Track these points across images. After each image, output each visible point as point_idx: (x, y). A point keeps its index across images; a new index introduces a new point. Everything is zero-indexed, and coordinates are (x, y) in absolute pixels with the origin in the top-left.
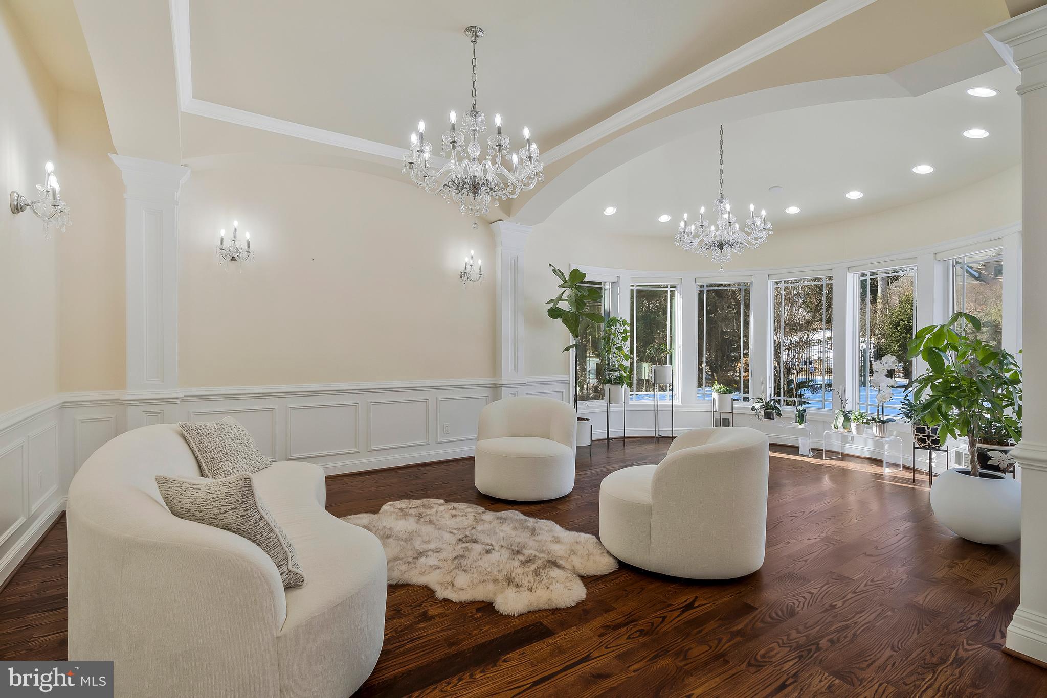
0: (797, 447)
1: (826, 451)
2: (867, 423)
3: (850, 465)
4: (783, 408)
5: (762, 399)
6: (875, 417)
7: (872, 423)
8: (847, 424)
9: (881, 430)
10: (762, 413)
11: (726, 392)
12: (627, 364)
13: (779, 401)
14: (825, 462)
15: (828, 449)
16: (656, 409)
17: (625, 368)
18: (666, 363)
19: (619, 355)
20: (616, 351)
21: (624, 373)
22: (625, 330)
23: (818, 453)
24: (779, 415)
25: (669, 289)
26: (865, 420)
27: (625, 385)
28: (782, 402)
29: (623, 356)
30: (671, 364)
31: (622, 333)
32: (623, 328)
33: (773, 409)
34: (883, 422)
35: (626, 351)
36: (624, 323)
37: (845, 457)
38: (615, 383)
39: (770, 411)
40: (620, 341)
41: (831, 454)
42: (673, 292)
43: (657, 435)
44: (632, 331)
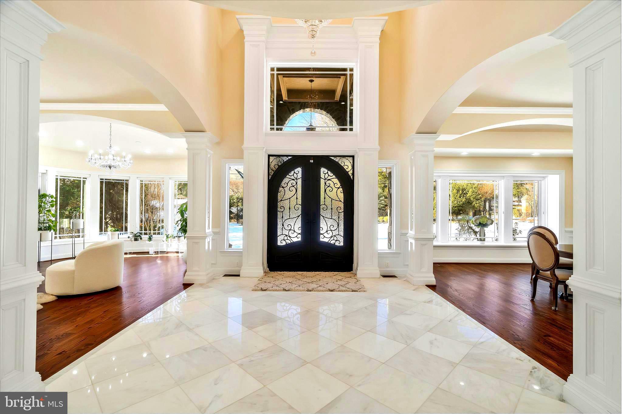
0: (149, 252)
1: (160, 252)
2: (174, 238)
3: (169, 255)
4: (143, 236)
5: (133, 233)
6: (177, 235)
7: (176, 238)
8: (167, 239)
9: (179, 240)
10: (133, 239)
11: (115, 231)
12: (54, 219)
13: (141, 234)
14: (159, 255)
15: (160, 251)
16: (73, 243)
17: (53, 221)
18: (79, 218)
19: (48, 215)
20: (46, 212)
21: (51, 224)
22: (52, 201)
23: (157, 253)
24: (141, 239)
25: (82, 179)
26: (173, 237)
27: (52, 231)
28: (143, 234)
29: (51, 215)
30: (83, 218)
31: (50, 202)
32: (50, 200)
33: (138, 237)
34: (179, 237)
35: (53, 212)
36: (52, 197)
37: (167, 253)
38: (45, 230)
39: (137, 237)
40: (48, 207)
41: (162, 252)
42: (84, 182)
43: (74, 256)
44: (56, 201)
